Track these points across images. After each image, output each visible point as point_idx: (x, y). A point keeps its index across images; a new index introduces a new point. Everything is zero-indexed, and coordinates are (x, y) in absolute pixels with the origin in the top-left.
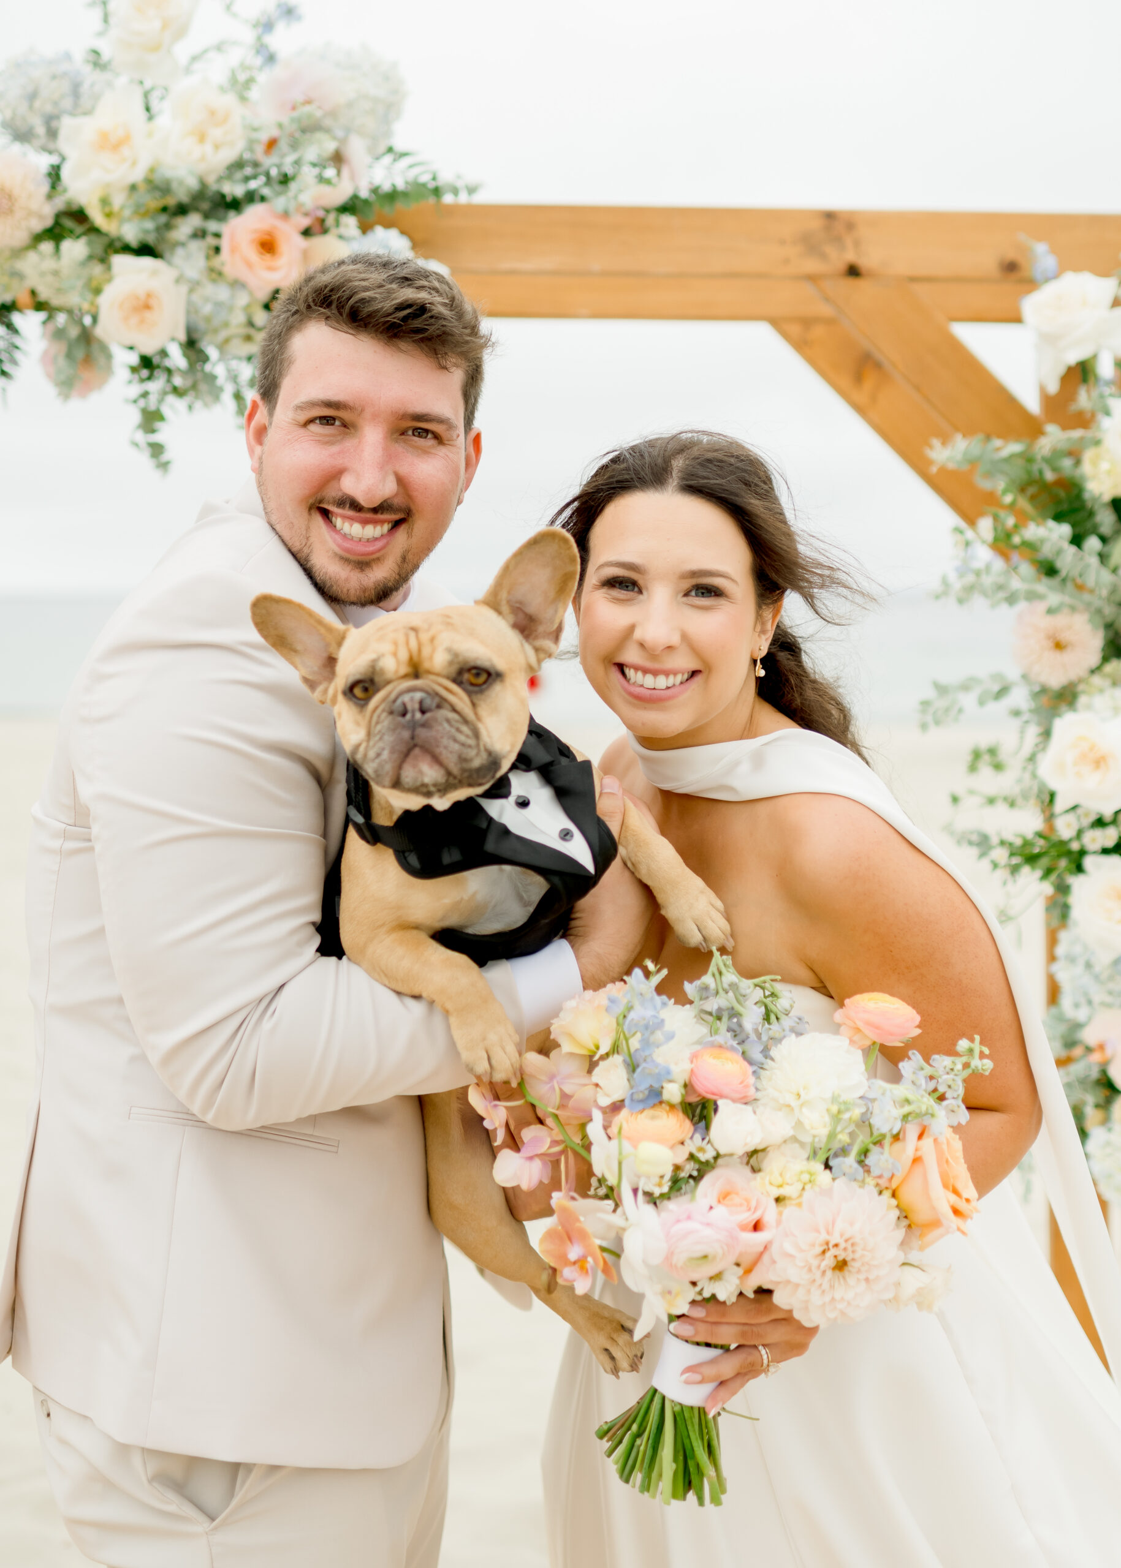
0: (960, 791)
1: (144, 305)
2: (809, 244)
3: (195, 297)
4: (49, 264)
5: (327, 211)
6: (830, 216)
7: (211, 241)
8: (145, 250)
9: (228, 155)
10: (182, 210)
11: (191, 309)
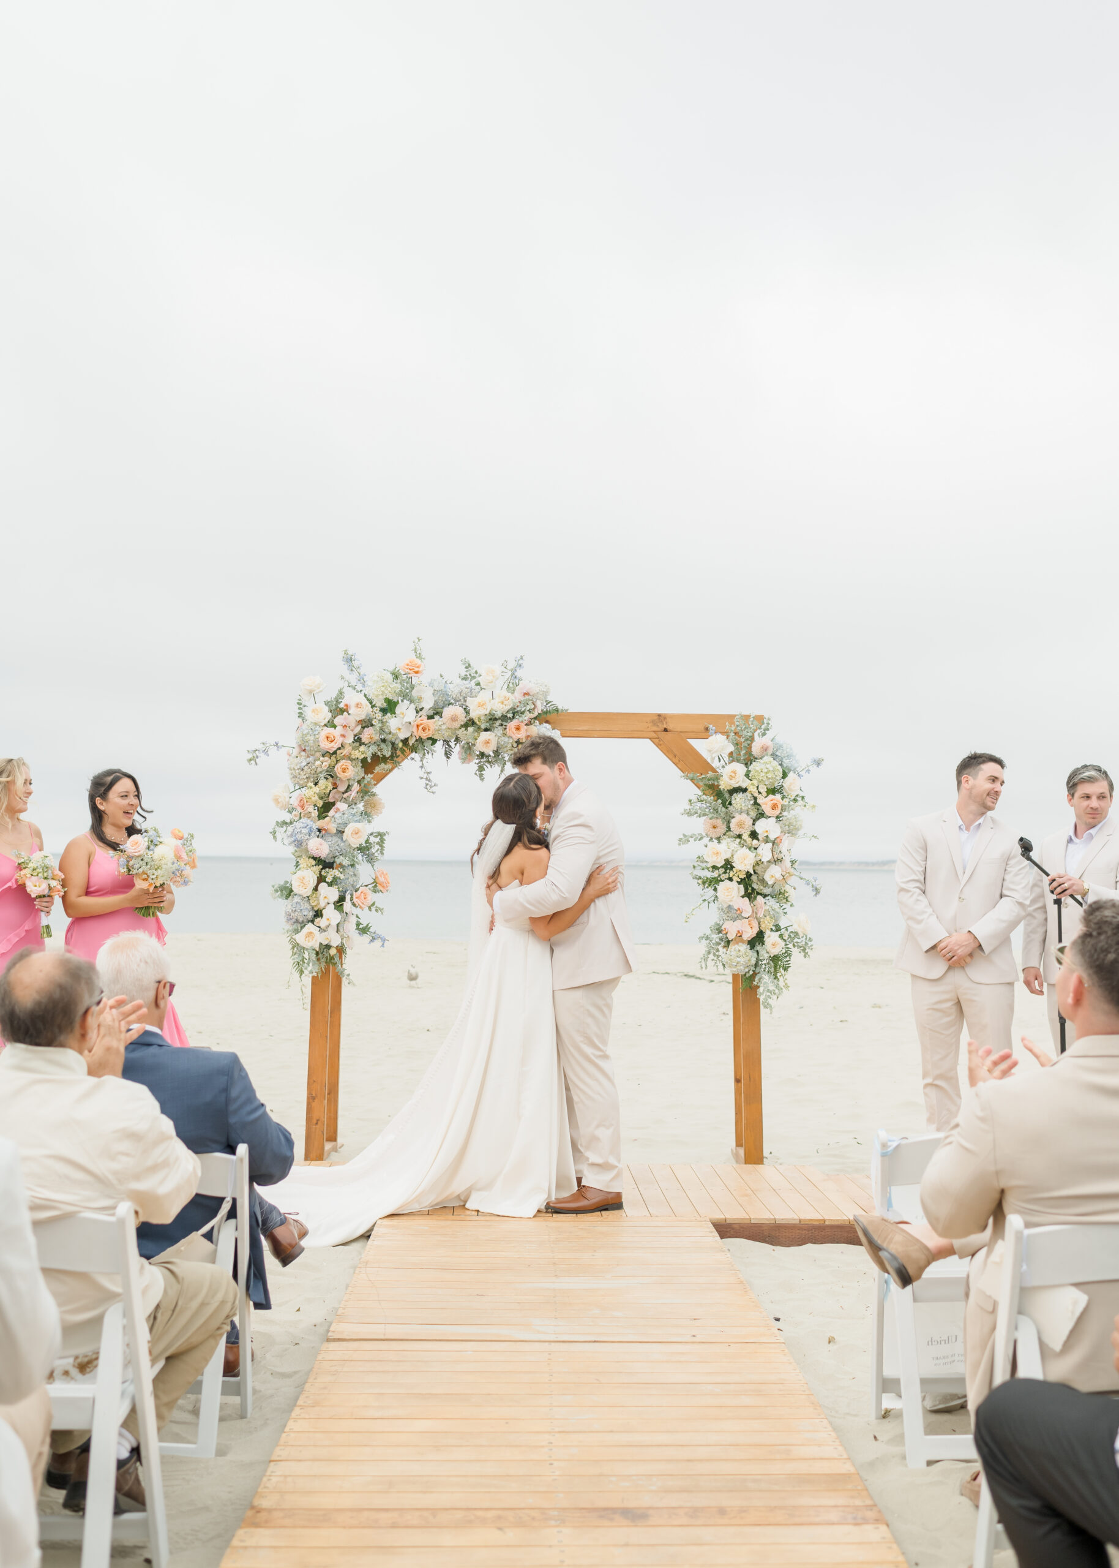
0: (696, 865)
1: (487, 742)
2: (654, 723)
3: (499, 740)
4: (465, 732)
5: (531, 719)
6: (659, 715)
7: (504, 727)
8: (486, 730)
9: (508, 707)
10: (496, 719)
11: (498, 743)
